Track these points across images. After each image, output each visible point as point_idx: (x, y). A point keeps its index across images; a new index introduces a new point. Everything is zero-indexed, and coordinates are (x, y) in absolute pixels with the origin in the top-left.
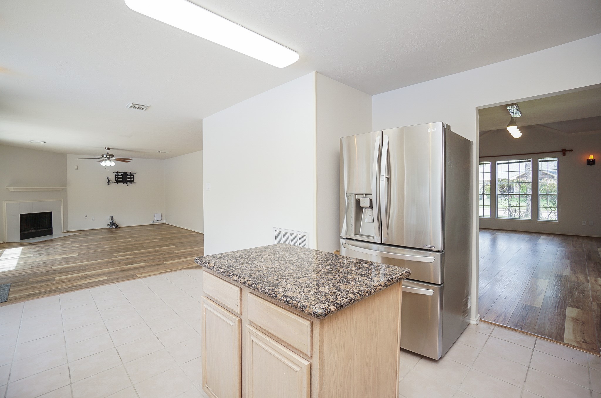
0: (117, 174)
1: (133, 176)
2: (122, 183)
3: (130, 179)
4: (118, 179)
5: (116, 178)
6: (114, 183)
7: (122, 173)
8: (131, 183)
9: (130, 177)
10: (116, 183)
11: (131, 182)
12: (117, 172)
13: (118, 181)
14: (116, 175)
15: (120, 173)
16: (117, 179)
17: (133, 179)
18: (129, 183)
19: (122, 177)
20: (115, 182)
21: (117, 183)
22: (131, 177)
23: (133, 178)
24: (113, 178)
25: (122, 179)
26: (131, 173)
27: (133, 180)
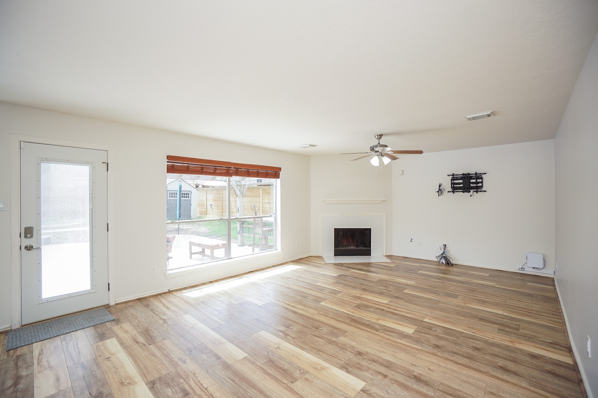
0: (454, 177)
1: (482, 178)
2: (462, 192)
3: (475, 185)
4: (455, 186)
5: (452, 184)
6: (448, 192)
7: (462, 175)
8: (477, 192)
9: (474, 181)
10: (452, 192)
11: (478, 188)
12: (453, 175)
13: (454, 189)
14: (452, 180)
15: (457, 175)
16: (453, 186)
17: (480, 184)
18: (474, 192)
19: (461, 181)
20: (451, 190)
21: (454, 192)
22: (476, 181)
23: (482, 182)
24: (447, 185)
25: (462, 185)
26: (476, 173)
27: (482, 186)
